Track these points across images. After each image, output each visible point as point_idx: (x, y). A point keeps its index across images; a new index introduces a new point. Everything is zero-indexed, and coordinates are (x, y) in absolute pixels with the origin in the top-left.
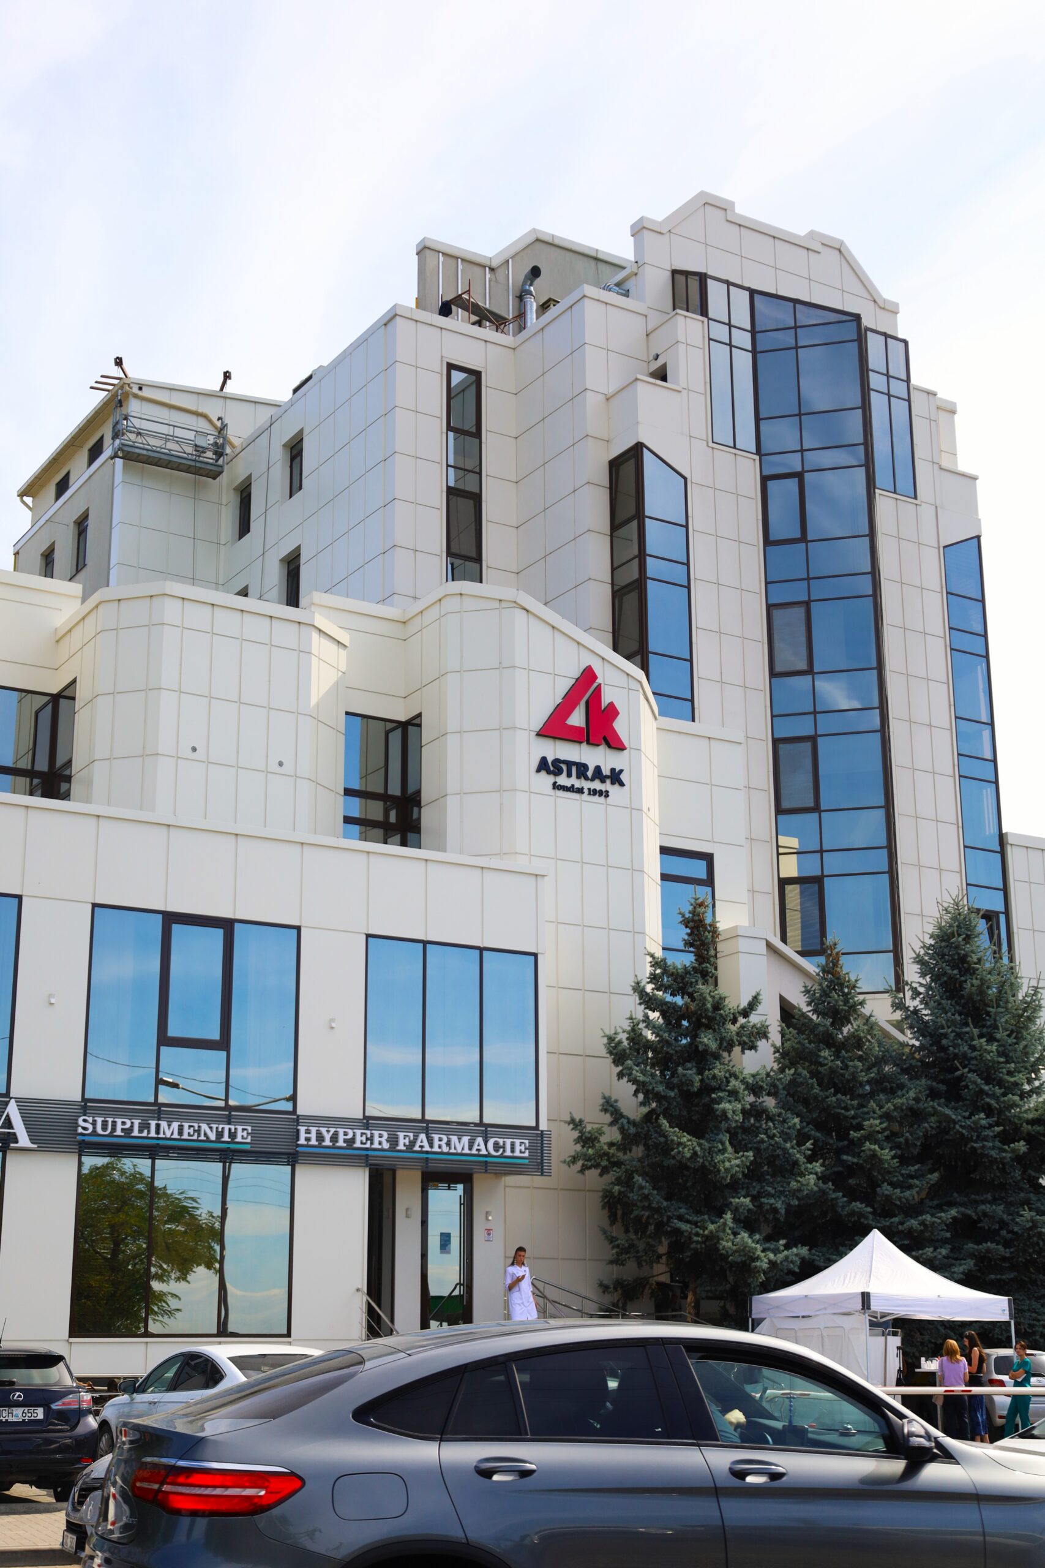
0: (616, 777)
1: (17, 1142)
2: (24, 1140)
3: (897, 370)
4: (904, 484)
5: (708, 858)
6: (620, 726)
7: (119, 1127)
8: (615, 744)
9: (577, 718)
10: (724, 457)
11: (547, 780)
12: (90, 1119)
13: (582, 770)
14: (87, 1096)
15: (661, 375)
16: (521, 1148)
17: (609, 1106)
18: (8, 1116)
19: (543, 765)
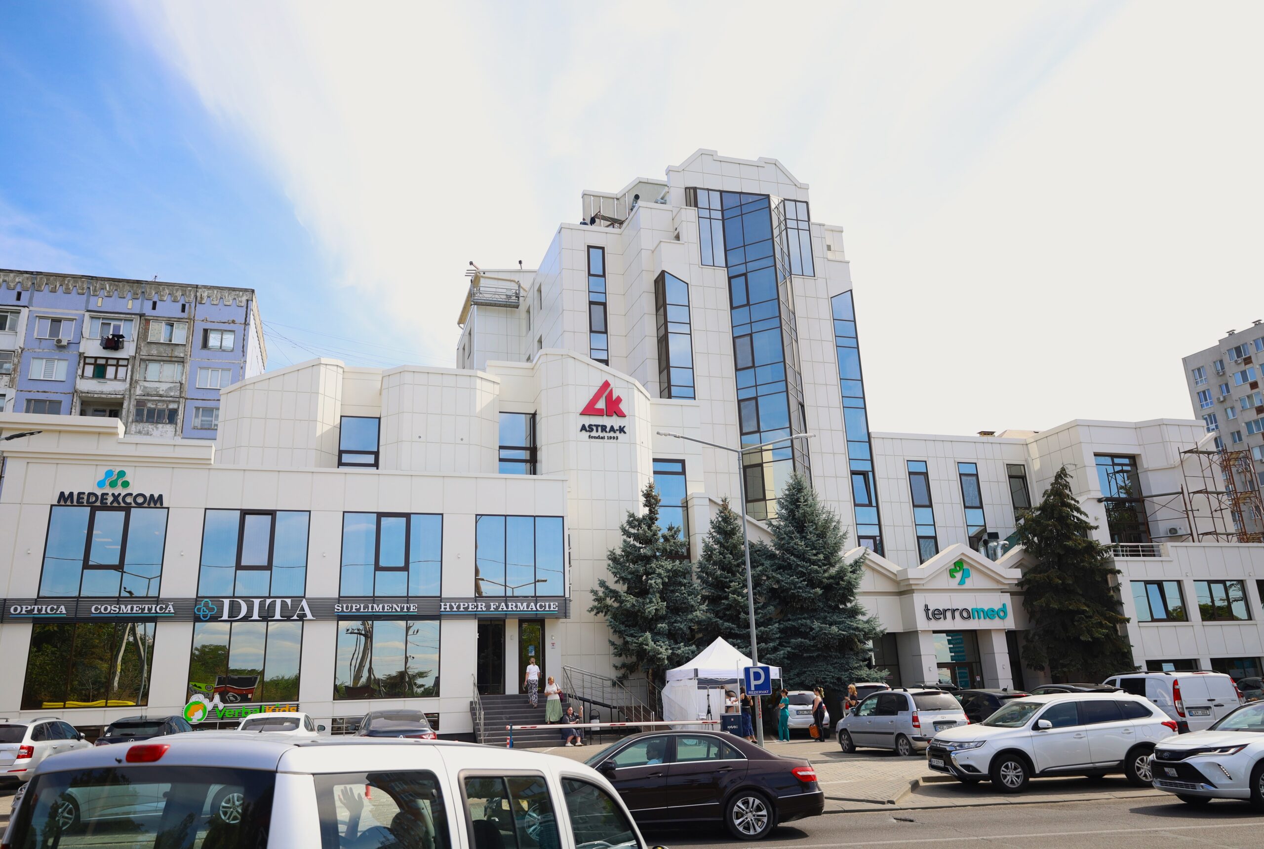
0: (622, 430)
1: (306, 617)
2: (309, 616)
3: (803, 216)
4: (808, 271)
5: (683, 462)
6: (623, 406)
7: (354, 608)
8: (621, 415)
9: (601, 404)
10: (708, 271)
11: (585, 435)
12: (340, 605)
13: (604, 428)
14: (341, 595)
15: (678, 237)
16: (554, 606)
17: (602, 584)
18: (302, 606)
19: (583, 428)
